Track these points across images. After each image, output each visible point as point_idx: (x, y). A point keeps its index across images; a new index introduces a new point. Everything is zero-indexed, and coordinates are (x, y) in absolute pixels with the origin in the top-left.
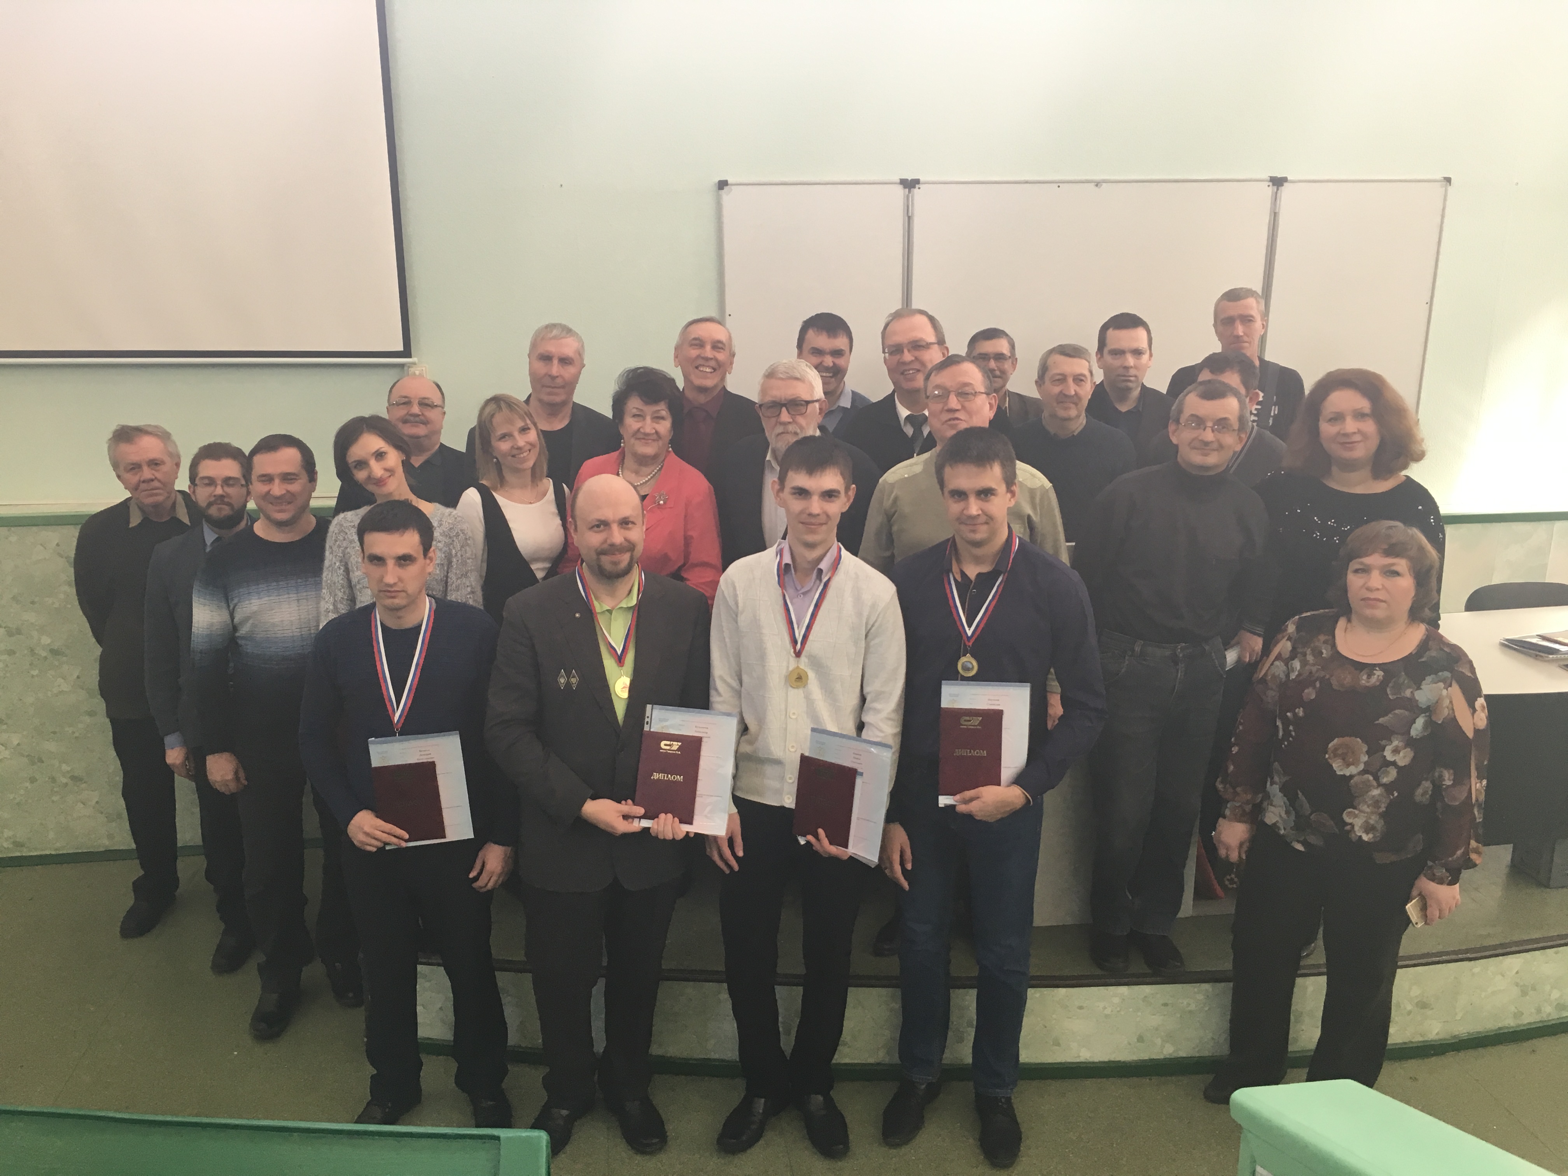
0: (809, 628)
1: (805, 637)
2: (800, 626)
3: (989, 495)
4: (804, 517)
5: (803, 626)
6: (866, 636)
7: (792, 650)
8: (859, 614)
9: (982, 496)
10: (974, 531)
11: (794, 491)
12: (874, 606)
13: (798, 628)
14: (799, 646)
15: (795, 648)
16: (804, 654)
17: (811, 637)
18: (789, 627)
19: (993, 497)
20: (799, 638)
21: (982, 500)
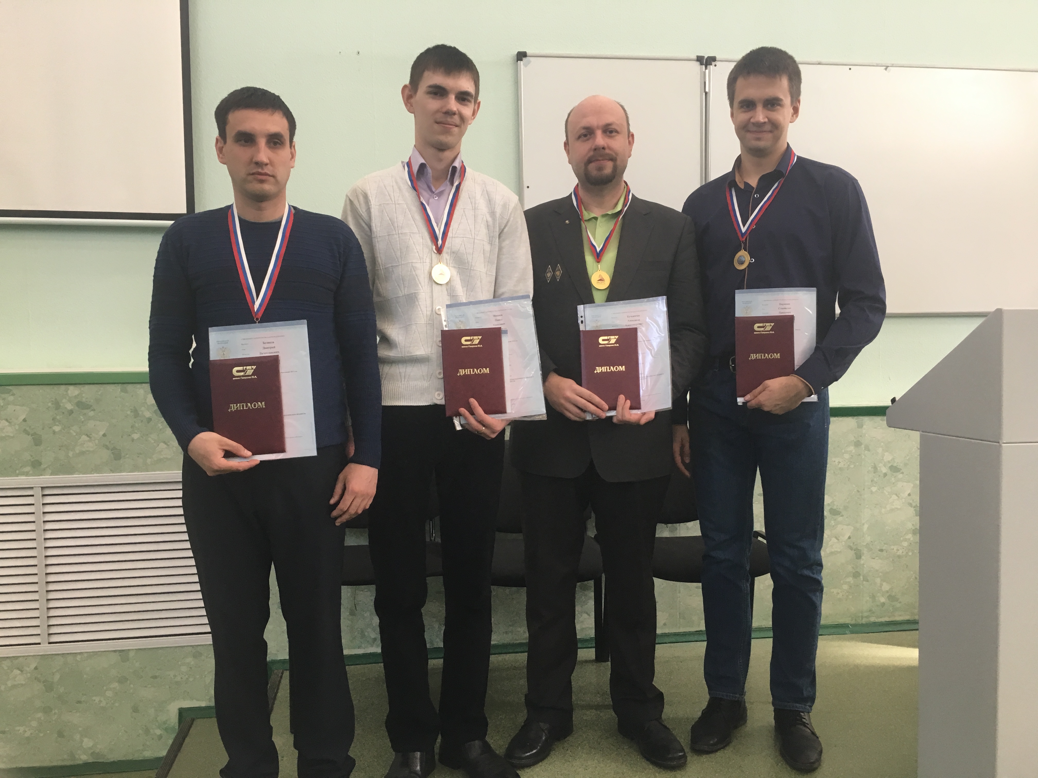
0: (447, 225)
1: (445, 234)
2: (440, 224)
3: (776, 105)
4: (439, 117)
5: (442, 223)
6: (499, 235)
7: (434, 247)
8: (493, 213)
9: (769, 106)
10: (759, 139)
11: (431, 89)
12: (505, 206)
13: (437, 226)
14: (440, 242)
15: (436, 245)
16: (445, 250)
17: (450, 234)
18: (428, 225)
19: (778, 107)
20: (440, 234)
21: (769, 110)
